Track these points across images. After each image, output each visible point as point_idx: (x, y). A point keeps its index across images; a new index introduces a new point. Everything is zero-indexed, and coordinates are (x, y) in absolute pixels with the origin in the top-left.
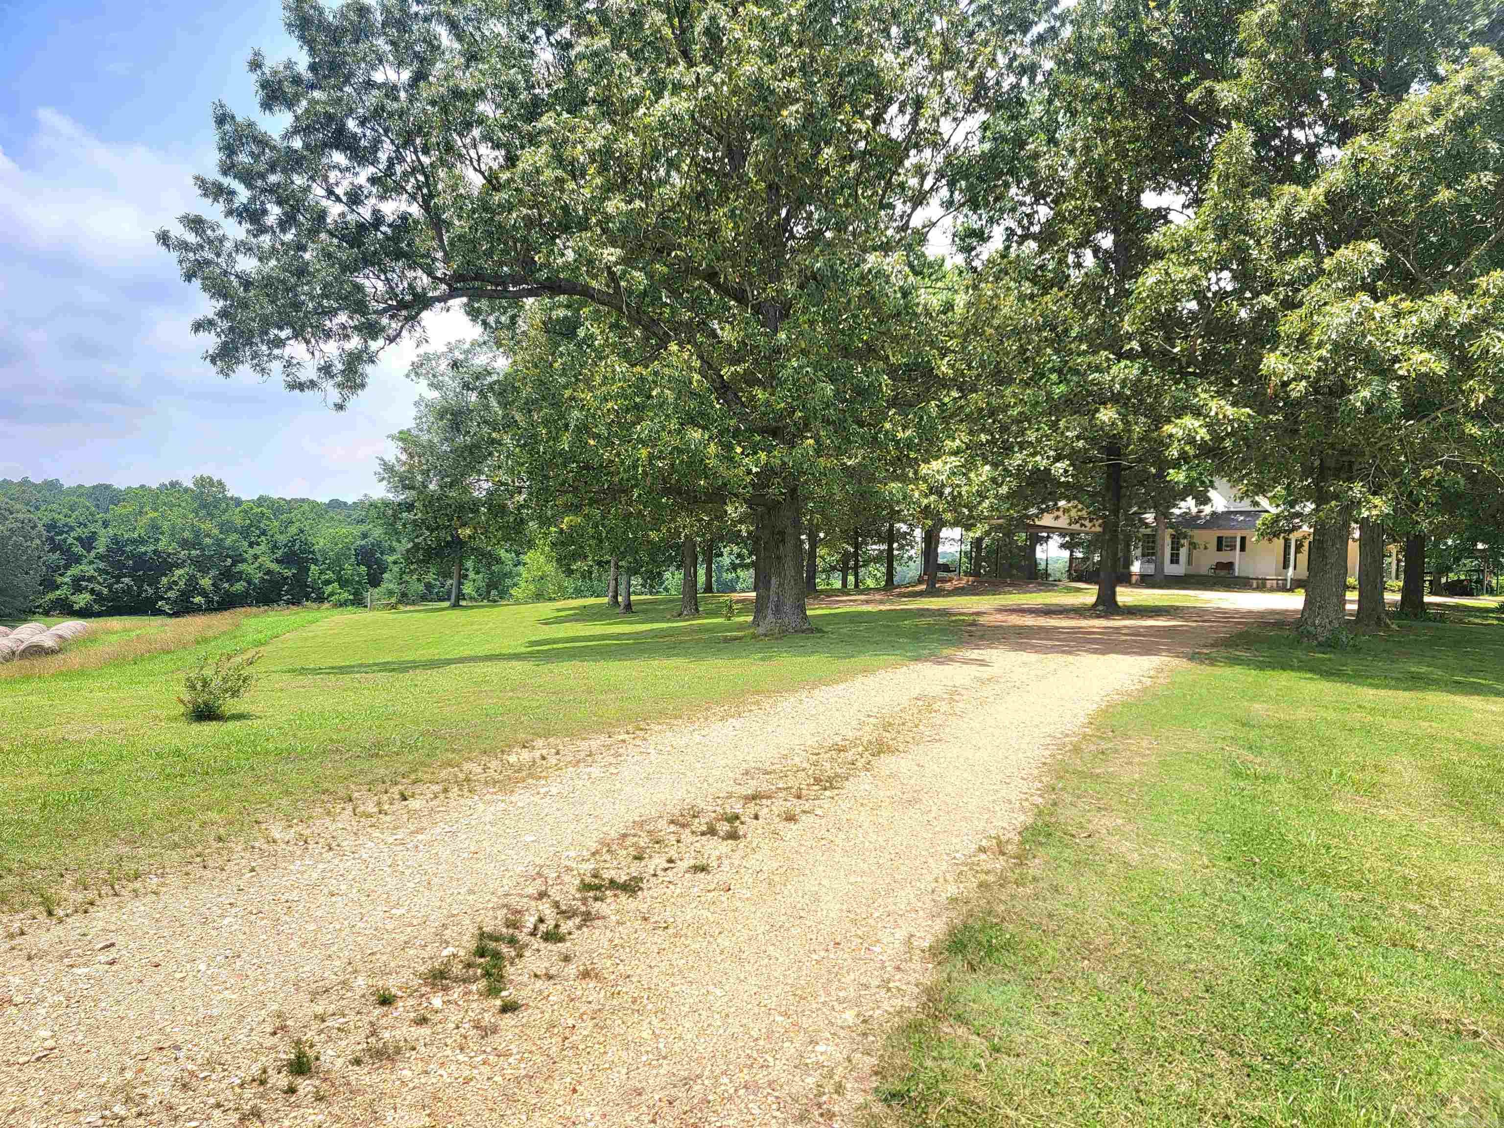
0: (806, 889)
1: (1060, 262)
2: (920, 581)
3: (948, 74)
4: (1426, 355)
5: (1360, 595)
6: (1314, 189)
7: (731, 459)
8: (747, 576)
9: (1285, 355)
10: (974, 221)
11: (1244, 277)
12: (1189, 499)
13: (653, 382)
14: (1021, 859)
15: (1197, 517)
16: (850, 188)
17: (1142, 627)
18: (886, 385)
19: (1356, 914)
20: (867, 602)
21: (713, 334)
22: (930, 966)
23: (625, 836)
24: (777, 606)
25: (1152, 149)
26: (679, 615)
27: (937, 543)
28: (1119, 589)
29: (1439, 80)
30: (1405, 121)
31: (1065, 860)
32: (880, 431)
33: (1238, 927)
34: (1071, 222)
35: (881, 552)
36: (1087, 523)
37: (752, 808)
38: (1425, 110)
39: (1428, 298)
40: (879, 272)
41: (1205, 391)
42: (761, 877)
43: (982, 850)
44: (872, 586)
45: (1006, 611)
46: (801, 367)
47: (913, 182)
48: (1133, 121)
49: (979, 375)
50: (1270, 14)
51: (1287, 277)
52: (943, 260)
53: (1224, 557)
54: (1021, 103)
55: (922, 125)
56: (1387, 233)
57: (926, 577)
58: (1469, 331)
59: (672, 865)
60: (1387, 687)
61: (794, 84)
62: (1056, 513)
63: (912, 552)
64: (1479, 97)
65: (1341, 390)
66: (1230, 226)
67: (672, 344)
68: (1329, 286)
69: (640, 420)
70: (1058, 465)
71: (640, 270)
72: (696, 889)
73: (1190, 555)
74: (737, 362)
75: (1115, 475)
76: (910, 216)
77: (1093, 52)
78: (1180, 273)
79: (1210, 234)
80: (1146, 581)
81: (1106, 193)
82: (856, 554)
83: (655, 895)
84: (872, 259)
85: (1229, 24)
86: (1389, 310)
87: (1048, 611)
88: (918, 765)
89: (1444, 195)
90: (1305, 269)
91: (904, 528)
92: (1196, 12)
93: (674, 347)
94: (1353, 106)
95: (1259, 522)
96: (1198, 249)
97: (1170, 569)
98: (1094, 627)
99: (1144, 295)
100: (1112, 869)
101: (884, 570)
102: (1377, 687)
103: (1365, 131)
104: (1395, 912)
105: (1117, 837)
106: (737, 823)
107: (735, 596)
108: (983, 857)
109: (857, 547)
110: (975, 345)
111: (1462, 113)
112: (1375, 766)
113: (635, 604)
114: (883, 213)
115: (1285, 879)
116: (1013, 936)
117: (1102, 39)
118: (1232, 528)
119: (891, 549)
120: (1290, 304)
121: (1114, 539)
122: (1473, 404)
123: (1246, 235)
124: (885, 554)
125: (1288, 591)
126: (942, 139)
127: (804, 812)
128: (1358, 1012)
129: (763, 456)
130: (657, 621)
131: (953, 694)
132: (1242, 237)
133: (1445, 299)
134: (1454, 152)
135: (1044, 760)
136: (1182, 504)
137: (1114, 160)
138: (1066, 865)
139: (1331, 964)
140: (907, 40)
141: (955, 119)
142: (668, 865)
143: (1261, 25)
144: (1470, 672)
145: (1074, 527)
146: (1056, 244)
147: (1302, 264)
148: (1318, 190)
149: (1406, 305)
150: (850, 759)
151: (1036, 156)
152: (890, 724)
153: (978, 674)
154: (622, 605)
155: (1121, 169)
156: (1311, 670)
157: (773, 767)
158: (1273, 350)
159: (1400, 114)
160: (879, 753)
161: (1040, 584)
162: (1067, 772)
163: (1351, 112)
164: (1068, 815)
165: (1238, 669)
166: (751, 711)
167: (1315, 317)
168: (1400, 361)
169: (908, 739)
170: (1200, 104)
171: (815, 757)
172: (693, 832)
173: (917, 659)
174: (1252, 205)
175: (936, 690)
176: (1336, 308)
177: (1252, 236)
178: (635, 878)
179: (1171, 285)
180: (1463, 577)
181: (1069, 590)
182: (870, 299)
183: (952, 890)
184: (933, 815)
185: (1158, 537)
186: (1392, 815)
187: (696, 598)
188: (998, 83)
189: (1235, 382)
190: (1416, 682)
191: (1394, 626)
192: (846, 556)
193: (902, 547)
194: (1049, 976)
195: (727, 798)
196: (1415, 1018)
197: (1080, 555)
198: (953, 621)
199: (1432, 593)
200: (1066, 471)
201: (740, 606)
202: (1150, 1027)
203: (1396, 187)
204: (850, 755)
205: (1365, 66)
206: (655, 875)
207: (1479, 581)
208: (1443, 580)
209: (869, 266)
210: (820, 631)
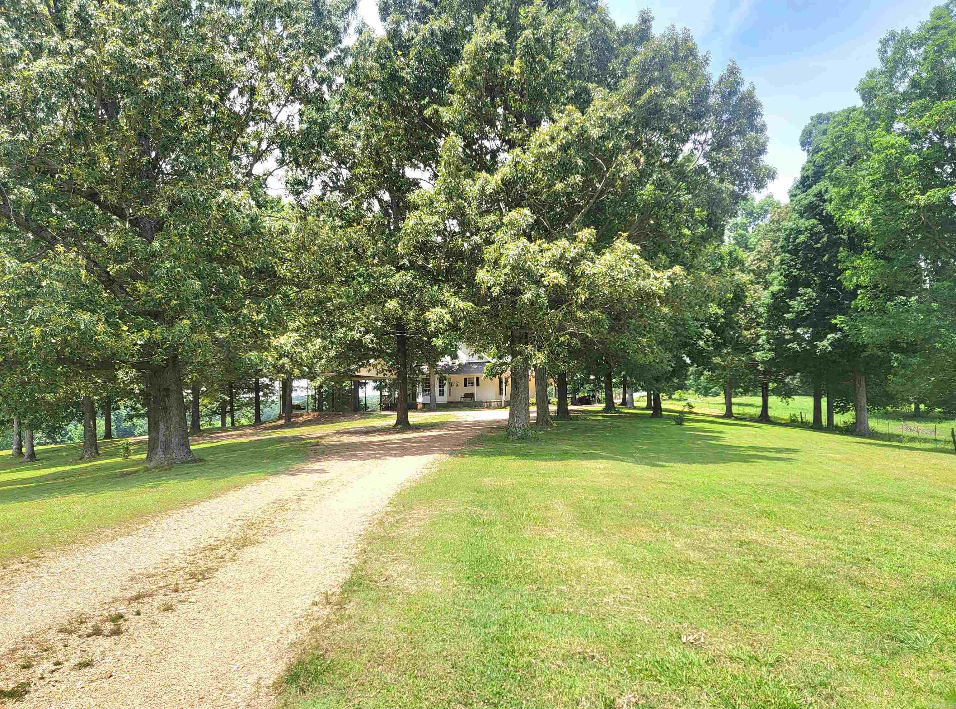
0: (178, 662)
1: (357, 207)
2: (280, 418)
3: (272, 75)
4: (556, 274)
5: (538, 408)
6: (496, 176)
7: (119, 336)
8: (142, 423)
9: (488, 271)
10: (300, 174)
11: (464, 224)
12: (446, 356)
13: (43, 275)
14: (341, 605)
15: (452, 367)
16: (205, 142)
17: (424, 437)
18: (242, 282)
19: (534, 598)
20: (241, 435)
21: (99, 239)
22: (273, 697)
23: (14, 651)
24: (165, 445)
25: (408, 141)
26: (81, 459)
27: (291, 390)
28: (410, 414)
29: (553, 121)
30: (538, 143)
31: (370, 600)
32: (239, 315)
33: (472, 621)
34: (363, 181)
35: (250, 399)
36: (387, 373)
37: (135, 606)
38: (547, 138)
39: (555, 242)
40: (229, 203)
41: (448, 292)
42: (140, 660)
43: (315, 604)
44: (246, 423)
45: (340, 433)
46: (173, 268)
47: (254, 143)
48: (395, 123)
49: (310, 278)
50: (464, 71)
51: (486, 226)
52: (280, 199)
53: (469, 390)
54: (323, 101)
55: (256, 105)
56: (534, 205)
57: (284, 415)
58: (575, 261)
59: (59, 667)
60: (552, 460)
61: (153, 62)
62: (369, 368)
63: (274, 398)
64: (571, 134)
65: (517, 292)
66: (454, 194)
67: (59, 246)
68: (507, 232)
69: (31, 306)
70: (367, 336)
71: (29, 187)
72: (80, 682)
73: (450, 390)
74: (122, 262)
75: (402, 341)
76: (252, 166)
77: (367, 76)
78: (428, 219)
79: (442, 197)
80: (426, 408)
81: (382, 166)
82: (231, 402)
83: (42, 695)
84: (225, 193)
85: (444, 73)
86: (537, 248)
87: (367, 432)
88: (272, 551)
89: (559, 186)
90: (494, 223)
91: (267, 381)
92: (425, 62)
93: (60, 248)
94: (512, 131)
95: (485, 368)
96: (437, 205)
97: (440, 399)
98: (395, 439)
99: (409, 231)
100: (399, 598)
101: (253, 411)
102: (546, 460)
103: (519, 146)
104: (554, 592)
105: (403, 577)
106: (121, 621)
107: (132, 439)
108: (315, 608)
109: (231, 395)
110: (305, 257)
111: (564, 142)
112: (545, 507)
113: (39, 453)
114: (232, 163)
115: (499, 584)
116: (332, 661)
117: (371, 69)
118: (471, 372)
119: (257, 397)
120: (488, 242)
121: (404, 381)
122: (579, 301)
123: (462, 199)
124: (254, 400)
125: (503, 408)
126: (271, 117)
127: (180, 601)
128: (534, 659)
129: (146, 333)
130: (60, 465)
131: (300, 496)
132: (460, 201)
133: (563, 243)
134: (562, 163)
135: (359, 533)
136: (443, 359)
137: (385, 146)
138: (370, 603)
139: (521, 632)
140: (241, 46)
141: (279, 106)
142: (54, 668)
143: (461, 76)
144: (590, 446)
145: (379, 375)
146: (354, 195)
147: (493, 219)
148: (498, 177)
149: (545, 246)
150: (220, 555)
151: (336, 137)
152: (253, 524)
153: (319, 479)
154: (26, 455)
155: (389, 152)
156: (514, 454)
157: (156, 571)
158: (482, 268)
159: (535, 139)
160: (243, 546)
161: (363, 414)
162: (374, 538)
163: (512, 134)
164: (374, 567)
165: (476, 458)
166: (138, 529)
167: (502, 250)
168: (544, 277)
169: (266, 533)
170: (432, 118)
171: (192, 558)
172: (80, 636)
173: (276, 473)
174: (465, 183)
175: (289, 494)
176: (511, 245)
177: (465, 200)
178: (23, 684)
179: (424, 226)
180: (586, 395)
181: (380, 416)
182: (226, 221)
183: (292, 637)
184: (282, 586)
185: (431, 380)
186: (552, 535)
187: (96, 444)
188: (306, 86)
189: (464, 286)
190: (565, 455)
191: (555, 425)
192: (224, 404)
193: (265, 395)
194: (355, 684)
195: (113, 602)
196: (563, 655)
197: (387, 394)
198: (303, 444)
199: (573, 404)
200: (372, 340)
201: (136, 447)
202: (418, 701)
203: (536, 180)
204: (220, 552)
205: (517, 109)
206: (42, 678)
207: (594, 396)
208: (577, 397)
209: (223, 198)
210: (201, 460)
